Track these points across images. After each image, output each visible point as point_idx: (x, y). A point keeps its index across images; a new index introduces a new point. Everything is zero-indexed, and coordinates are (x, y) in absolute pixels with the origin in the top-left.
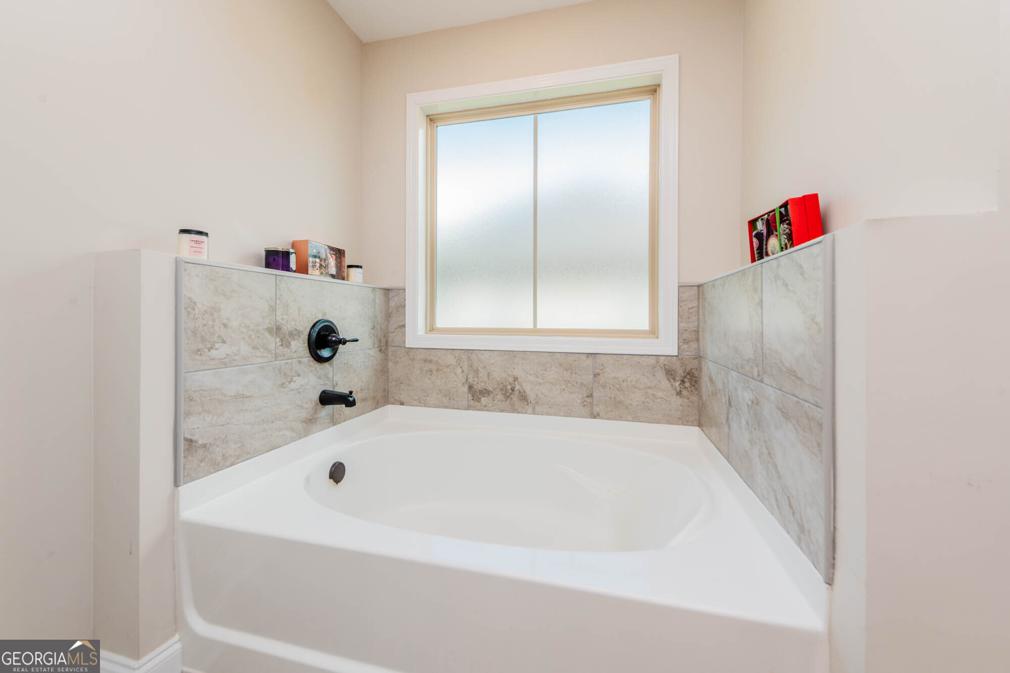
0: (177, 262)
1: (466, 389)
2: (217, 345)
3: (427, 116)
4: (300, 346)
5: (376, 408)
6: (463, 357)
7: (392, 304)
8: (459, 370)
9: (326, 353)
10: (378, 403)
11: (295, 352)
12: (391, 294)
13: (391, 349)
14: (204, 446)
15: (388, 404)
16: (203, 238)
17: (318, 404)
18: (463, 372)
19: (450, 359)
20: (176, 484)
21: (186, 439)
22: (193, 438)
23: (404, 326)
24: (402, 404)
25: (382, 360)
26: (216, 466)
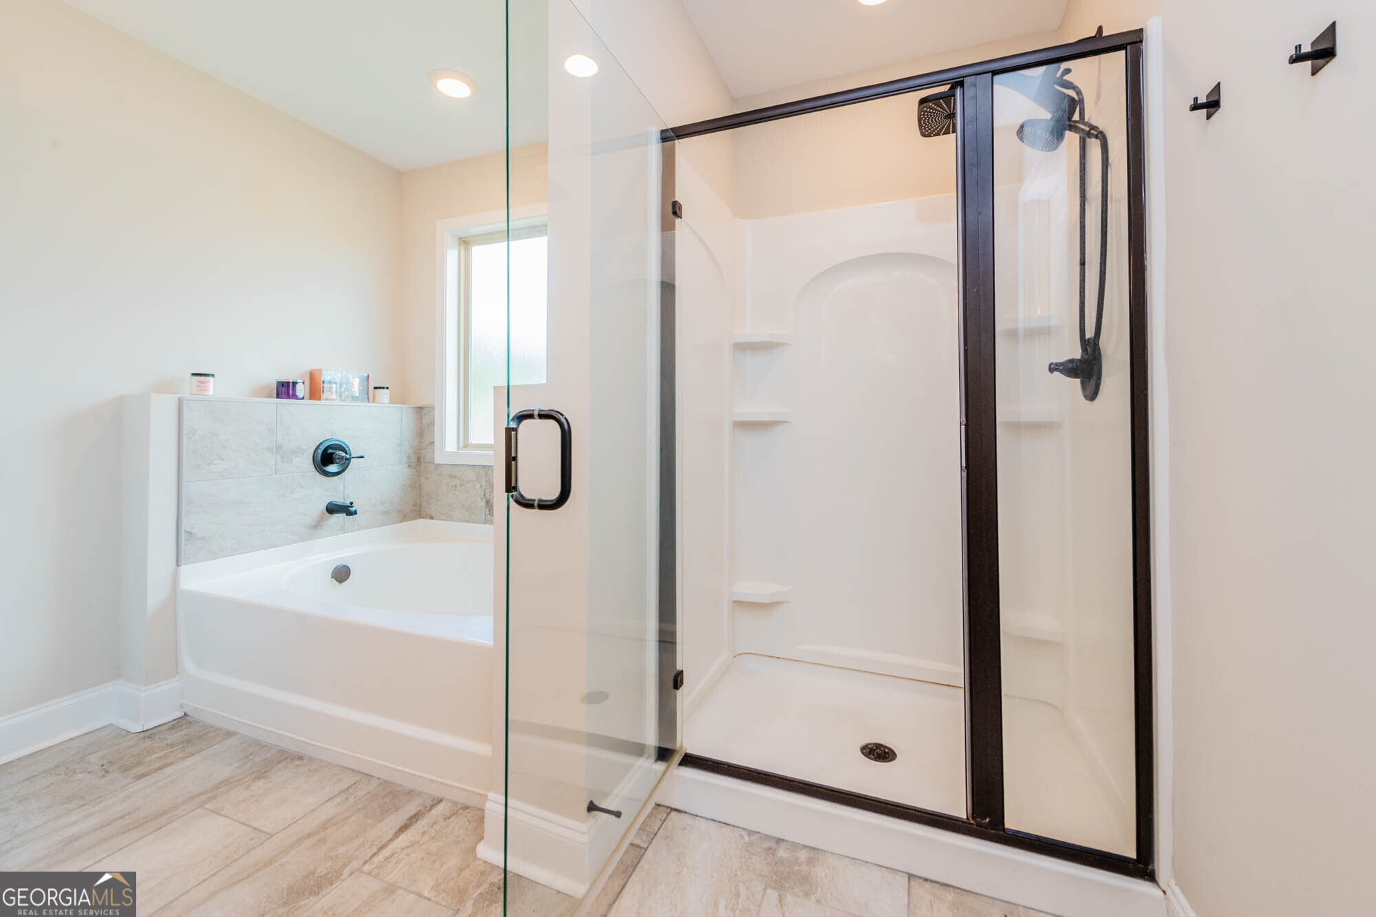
0: (180, 401)
1: (483, 503)
2: (215, 462)
3: (460, 238)
4: (306, 462)
5: (402, 521)
6: (481, 472)
7: (425, 422)
8: (478, 486)
9: (332, 468)
10: (405, 516)
11: (298, 467)
12: (424, 412)
13: (423, 465)
14: (203, 538)
15: (421, 518)
16: (211, 379)
17: (324, 513)
18: (481, 487)
19: (471, 475)
20: (178, 564)
21: (186, 532)
22: (193, 531)
23: (433, 442)
24: (432, 518)
25: (411, 475)
26: (215, 556)
